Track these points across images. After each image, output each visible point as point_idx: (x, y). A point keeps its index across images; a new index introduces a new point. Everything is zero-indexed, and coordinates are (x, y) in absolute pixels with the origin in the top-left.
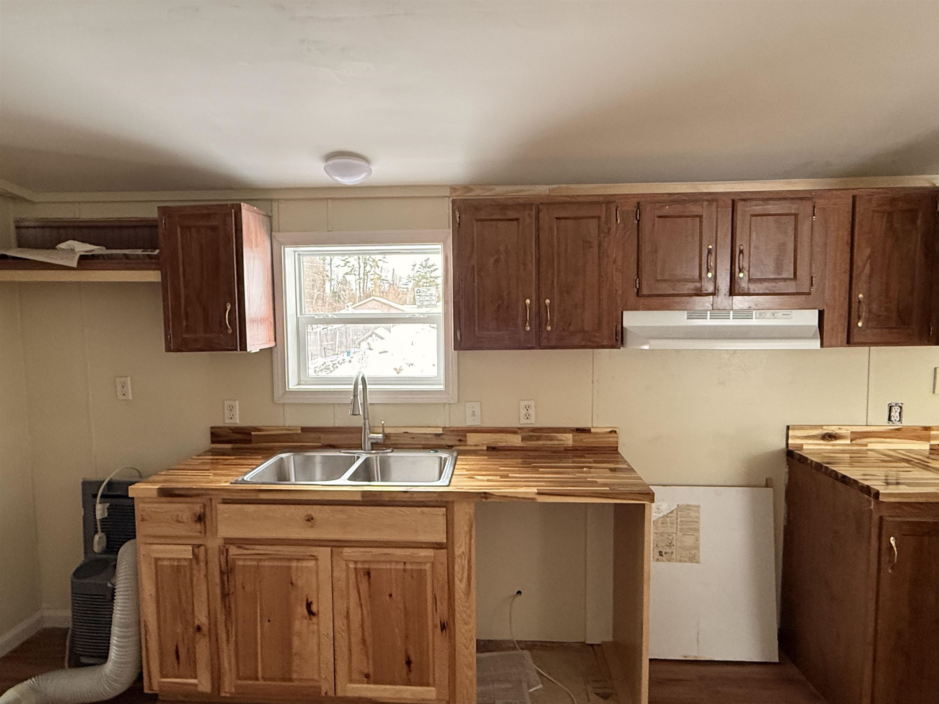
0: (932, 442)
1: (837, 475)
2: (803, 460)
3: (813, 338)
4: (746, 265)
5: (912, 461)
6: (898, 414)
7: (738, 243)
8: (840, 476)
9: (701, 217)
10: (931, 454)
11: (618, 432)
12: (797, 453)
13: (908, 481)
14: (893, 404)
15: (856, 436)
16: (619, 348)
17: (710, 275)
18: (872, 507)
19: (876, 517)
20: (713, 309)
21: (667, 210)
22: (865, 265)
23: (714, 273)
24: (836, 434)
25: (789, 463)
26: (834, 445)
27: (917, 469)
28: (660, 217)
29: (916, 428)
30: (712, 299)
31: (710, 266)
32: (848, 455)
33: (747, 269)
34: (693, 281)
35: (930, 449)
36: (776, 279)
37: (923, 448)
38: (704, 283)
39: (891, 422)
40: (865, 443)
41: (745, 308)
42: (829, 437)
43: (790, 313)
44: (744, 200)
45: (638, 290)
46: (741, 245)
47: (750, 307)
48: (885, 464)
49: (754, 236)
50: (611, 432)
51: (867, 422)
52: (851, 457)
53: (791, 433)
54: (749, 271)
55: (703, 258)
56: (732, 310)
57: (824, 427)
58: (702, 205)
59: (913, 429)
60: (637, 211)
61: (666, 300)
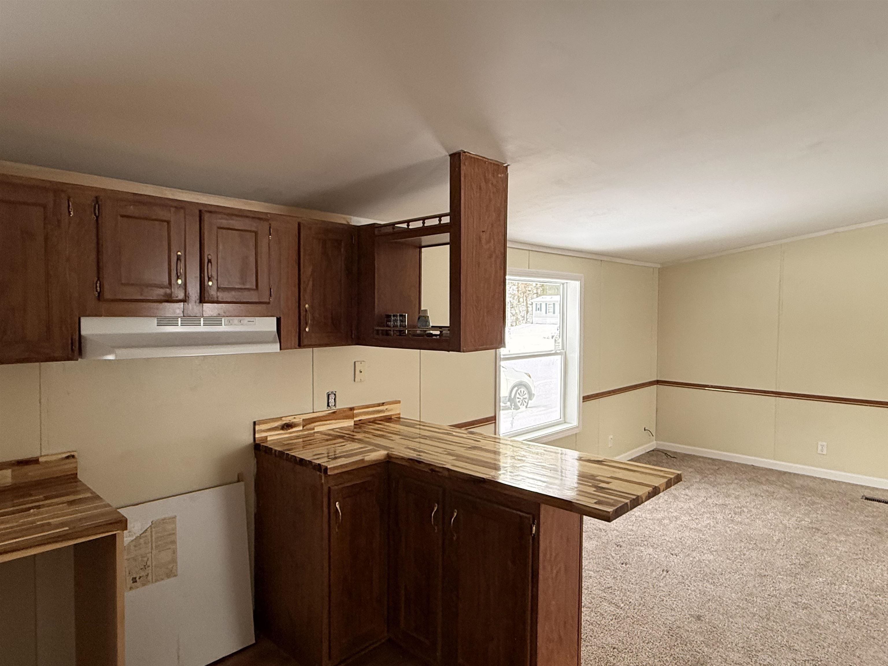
0: (356, 419)
1: (296, 460)
2: (268, 450)
3: (274, 342)
4: (214, 274)
5: (345, 436)
6: (333, 400)
7: (206, 252)
8: (298, 459)
9: (168, 222)
10: (355, 428)
11: (76, 456)
12: (263, 446)
13: (345, 454)
14: (330, 393)
15: (307, 422)
16: (77, 360)
17: (180, 282)
18: (323, 481)
19: (326, 489)
20: (184, 316)
21: (131, 210)
22: (309, 280)
23: (183, 279)
24: (293, 423)
25: (256, 456)
26: (291, 433)
27: (349, 442)
28: (122, 216)
29: (345, 410)
30: (183, 305)
31: (180, 273)
32: (301, 440)
33: (216, 278)
34: (161, 287)
35: (355, 425)
36: (241, 289)
37: (350, 425)
38: (174, 289)
39: (329, 407)
40: (312, 427)
41: (215, 315)
42: (288, 426)
43: (254, 320)
44: (210, 212)
45: (99, 293)
46: (209, 255)
47: (219, 314)
48: (329, 442)
49: (221, 247)
50: (68, 457)
51: (313, 409)
52: (303, 441)
53: (257, 428)
54: (217, 280)
55: (172, 264)
56: (203, 316)
57: (283, 419)
58: (170, 211)
59: (343, 411)
60: (95, 207)
61: (132, 305)
